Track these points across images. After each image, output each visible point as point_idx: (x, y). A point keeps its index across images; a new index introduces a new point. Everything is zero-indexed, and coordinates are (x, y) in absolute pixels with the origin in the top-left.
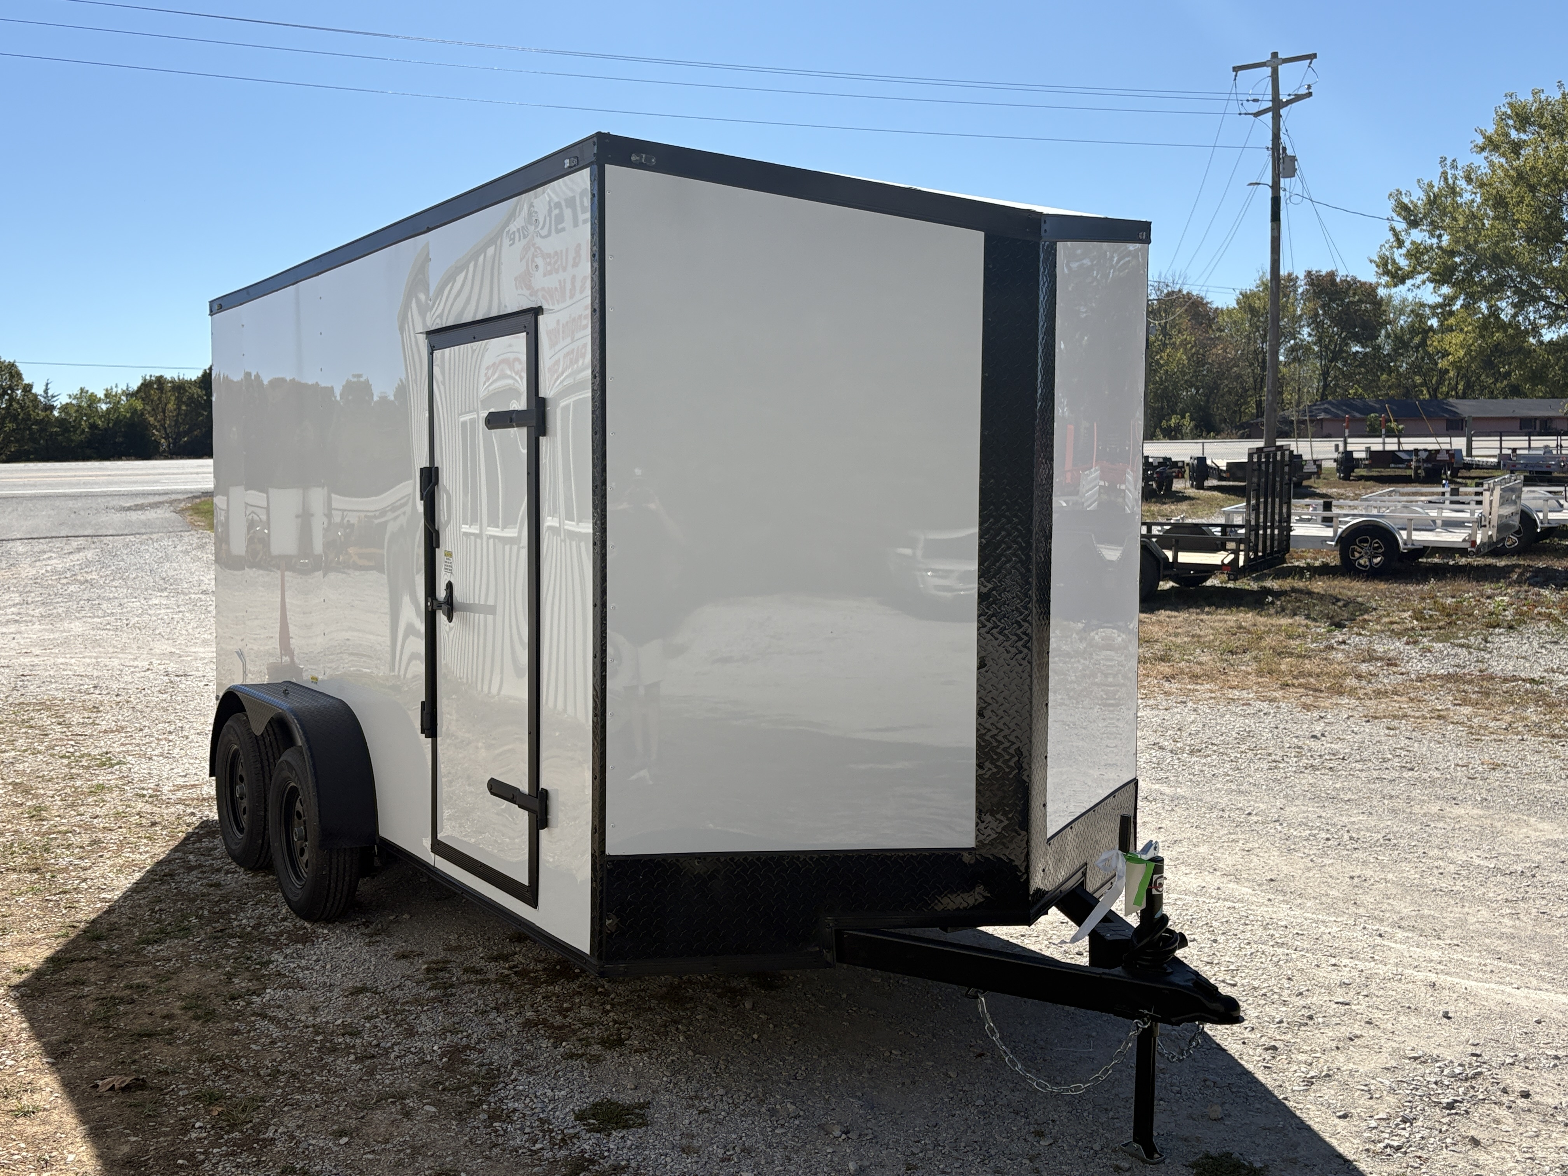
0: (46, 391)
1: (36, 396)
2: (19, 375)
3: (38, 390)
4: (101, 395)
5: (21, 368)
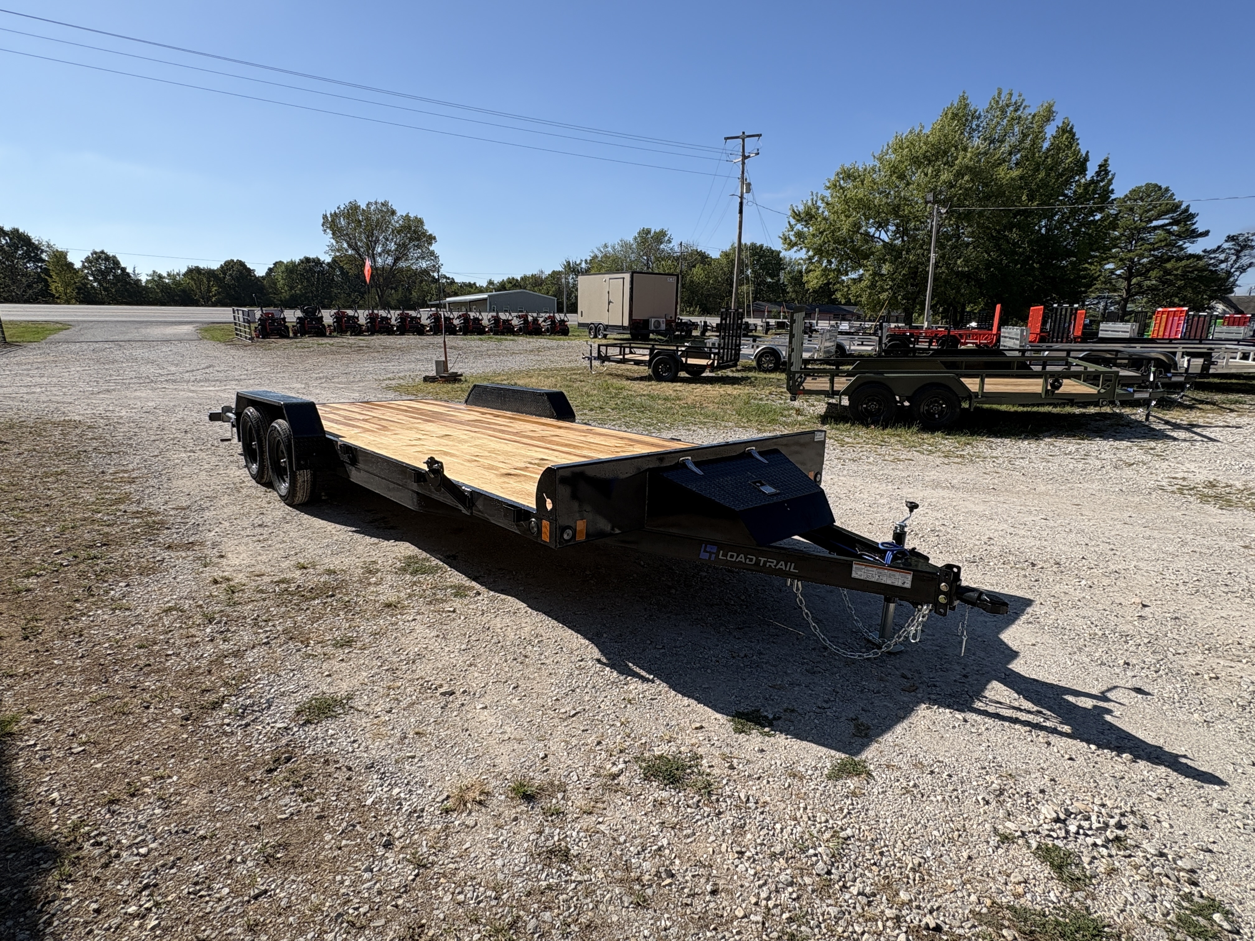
0: (134, 271)
1: (128, 273)
2: (119, 263)
3: (129, 270)
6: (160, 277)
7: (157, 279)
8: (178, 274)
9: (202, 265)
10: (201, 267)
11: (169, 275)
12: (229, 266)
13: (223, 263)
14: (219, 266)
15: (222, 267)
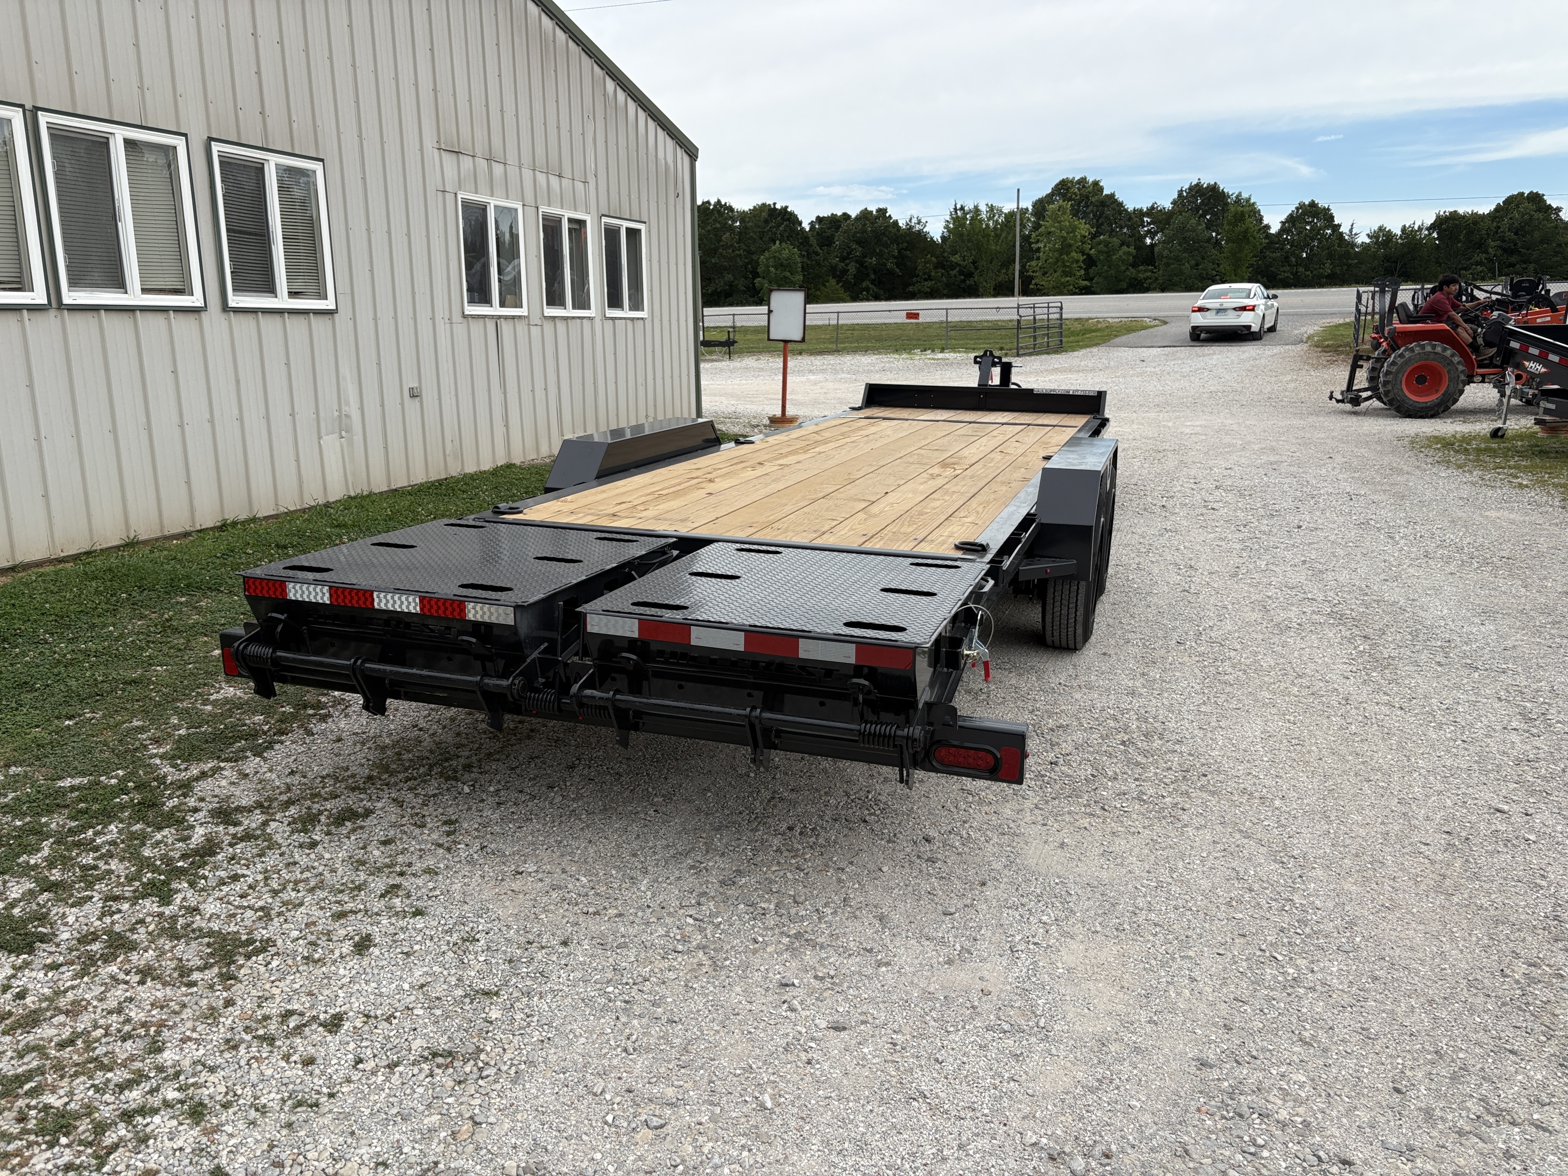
0: (1351, 231)
1: (1342, 233)
2: (1332, 218)
3: (1345, 229)
4: (1398, 231)
5: (1334, 211)
6: (1389, 235)
7: (1382, 237)
8: (1420, 229)
9: (1463, 209)
10: (1461, 211)
11: (1404, 229)
12: (1513, 202)
13: (1501, 201)
14: (1492, 207)
15: (1498, 208)
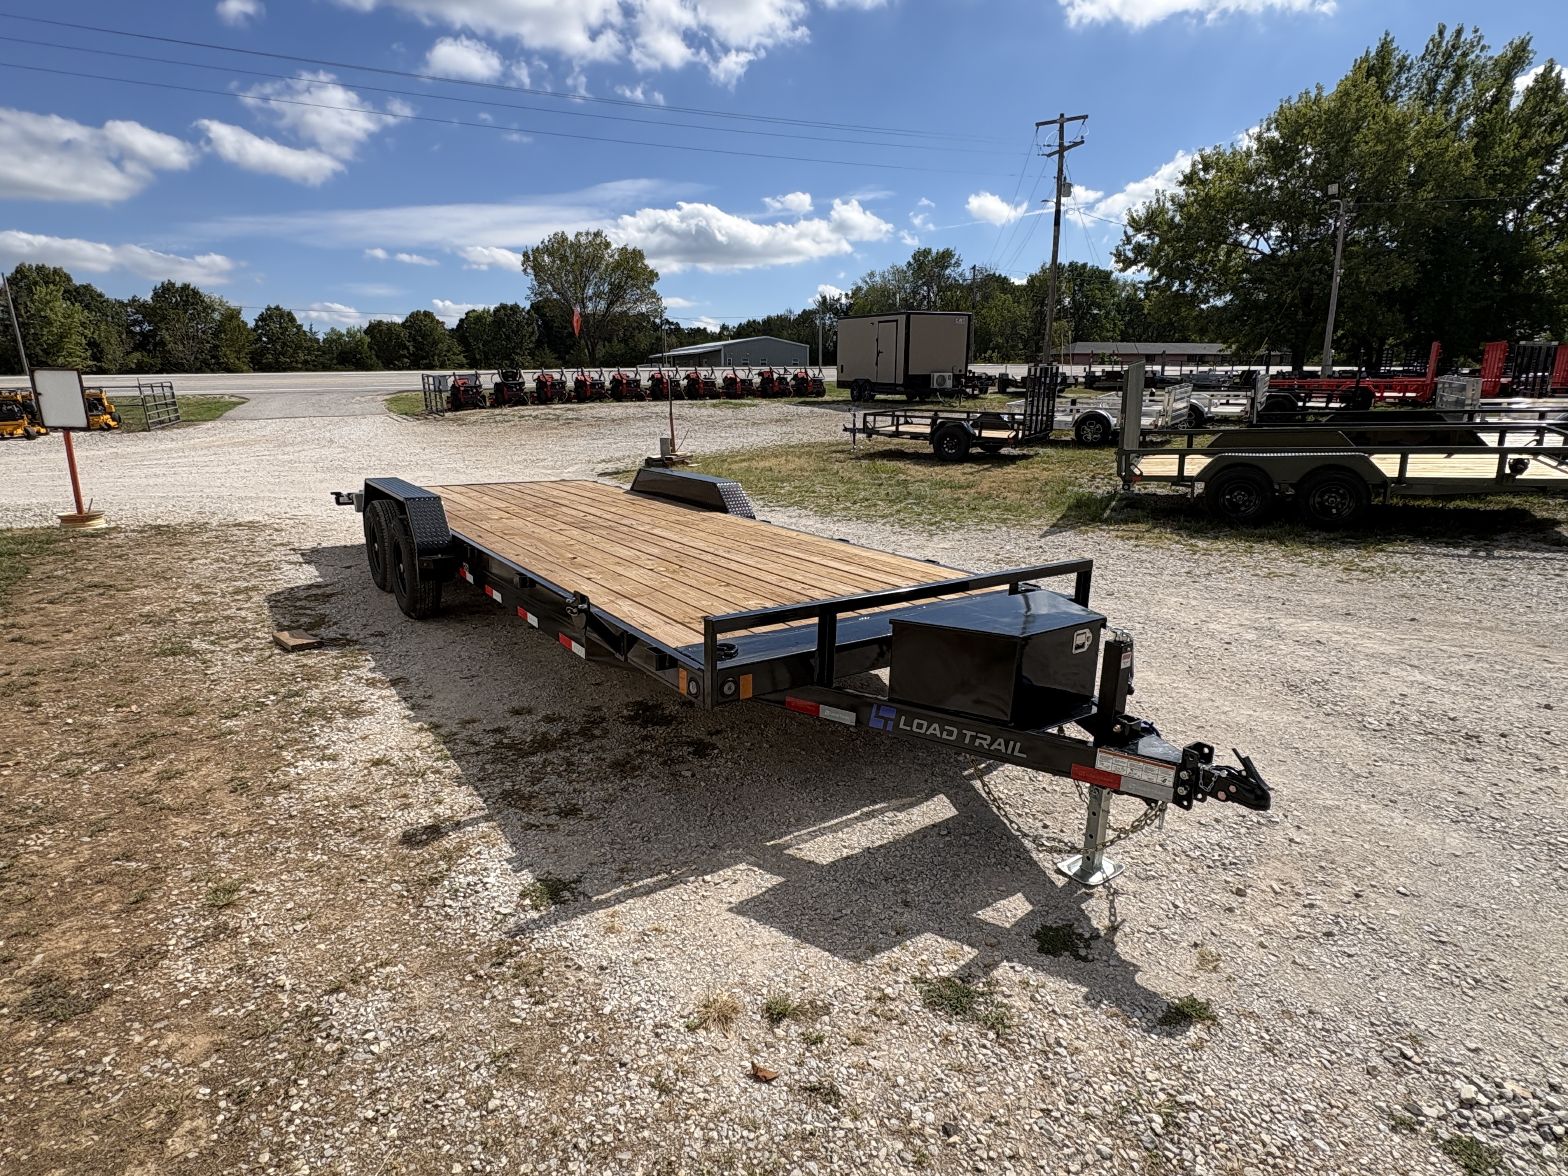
0: (311, 330)
1: (305, 332)
3: (306, 328)
4: (344, 332)
7: (335, 336)
8: (359, 331)
11: (348, 332)
